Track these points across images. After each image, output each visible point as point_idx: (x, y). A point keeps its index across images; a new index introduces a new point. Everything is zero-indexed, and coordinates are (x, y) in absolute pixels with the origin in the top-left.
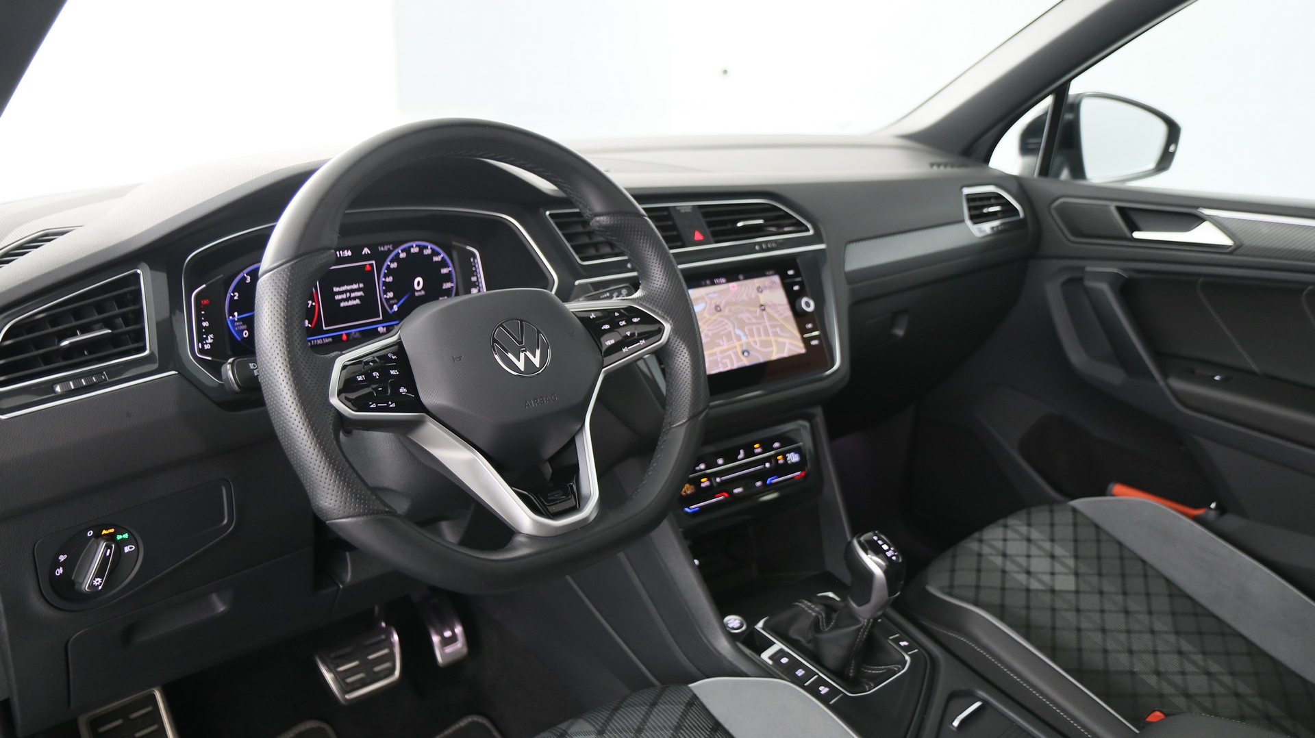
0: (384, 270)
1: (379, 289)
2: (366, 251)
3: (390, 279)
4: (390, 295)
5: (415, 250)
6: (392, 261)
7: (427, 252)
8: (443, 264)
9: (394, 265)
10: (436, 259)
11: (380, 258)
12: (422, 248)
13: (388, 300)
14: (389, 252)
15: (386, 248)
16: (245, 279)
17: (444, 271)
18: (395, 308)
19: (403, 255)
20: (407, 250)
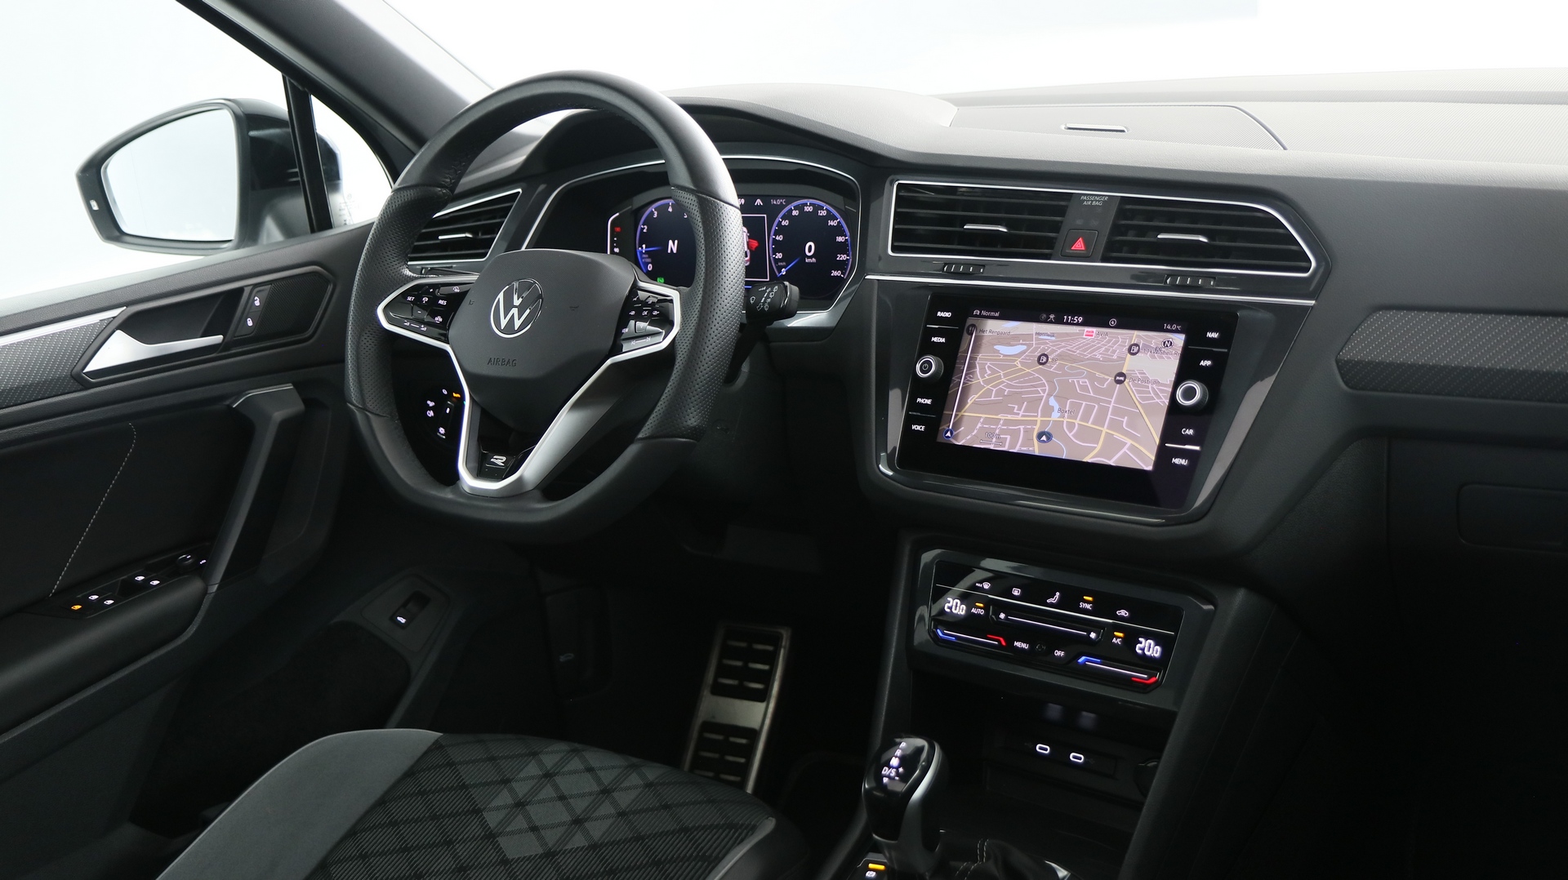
0: (775, 227)
1: (769, 247)
2: (759, 202)
3: (780, 238)
4: (779, 256)
5: (809, 209)
6: (784, 218)
7: (823, 213)
8: (839, 230)
9: (785, 223)
10: (831, 223)
11: (773, 212)
12: (817, 208)
13: (777, 261)
14: (782, 207)
15: (779, 202)
16: (652, 213)
17: (840, 239)
18: (784, 271)
19: (795, 213)
20: (800, 208)
